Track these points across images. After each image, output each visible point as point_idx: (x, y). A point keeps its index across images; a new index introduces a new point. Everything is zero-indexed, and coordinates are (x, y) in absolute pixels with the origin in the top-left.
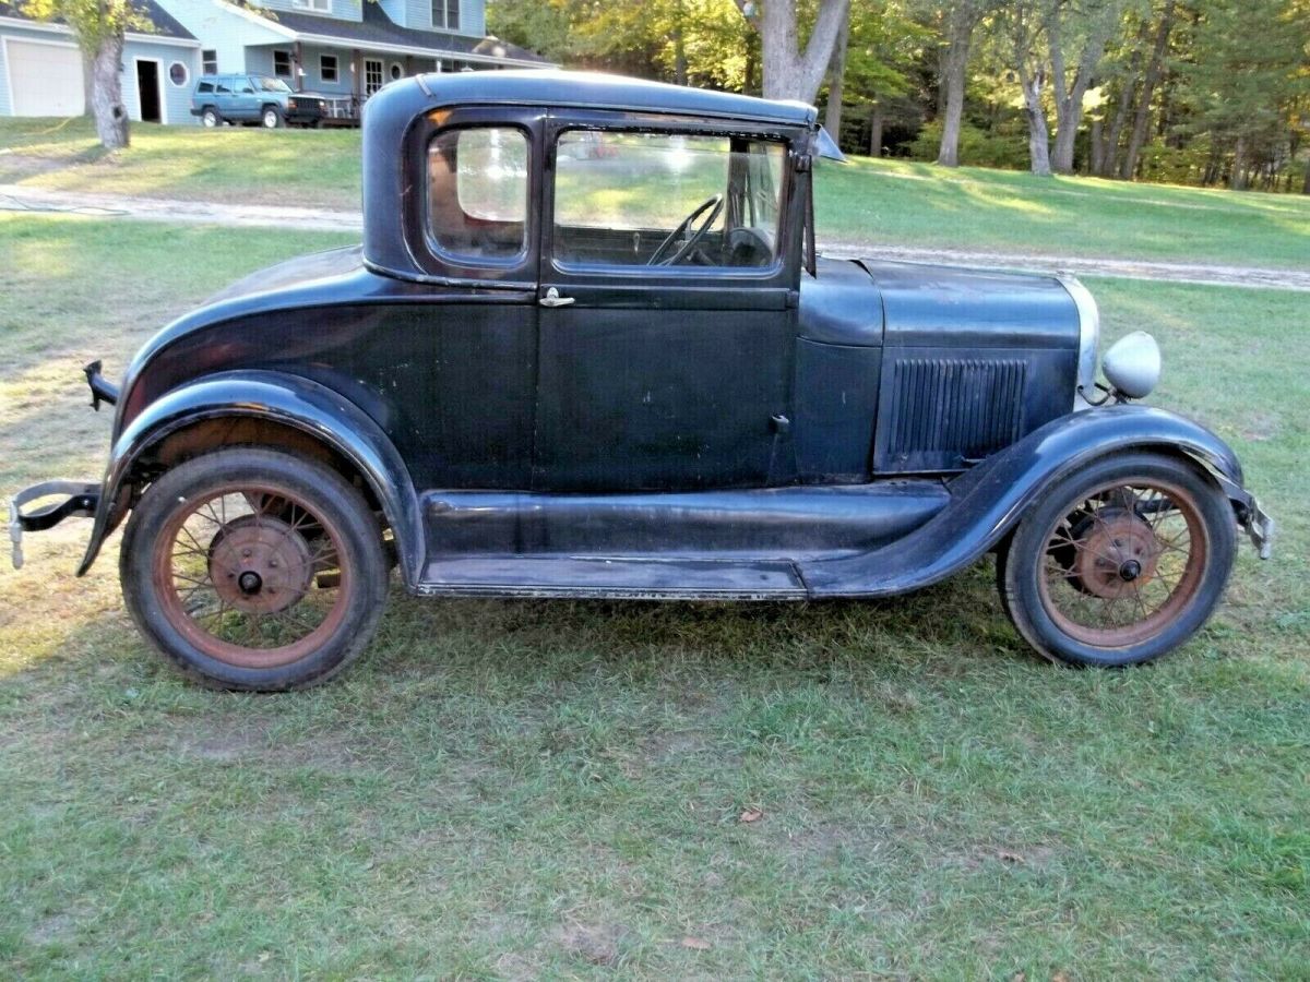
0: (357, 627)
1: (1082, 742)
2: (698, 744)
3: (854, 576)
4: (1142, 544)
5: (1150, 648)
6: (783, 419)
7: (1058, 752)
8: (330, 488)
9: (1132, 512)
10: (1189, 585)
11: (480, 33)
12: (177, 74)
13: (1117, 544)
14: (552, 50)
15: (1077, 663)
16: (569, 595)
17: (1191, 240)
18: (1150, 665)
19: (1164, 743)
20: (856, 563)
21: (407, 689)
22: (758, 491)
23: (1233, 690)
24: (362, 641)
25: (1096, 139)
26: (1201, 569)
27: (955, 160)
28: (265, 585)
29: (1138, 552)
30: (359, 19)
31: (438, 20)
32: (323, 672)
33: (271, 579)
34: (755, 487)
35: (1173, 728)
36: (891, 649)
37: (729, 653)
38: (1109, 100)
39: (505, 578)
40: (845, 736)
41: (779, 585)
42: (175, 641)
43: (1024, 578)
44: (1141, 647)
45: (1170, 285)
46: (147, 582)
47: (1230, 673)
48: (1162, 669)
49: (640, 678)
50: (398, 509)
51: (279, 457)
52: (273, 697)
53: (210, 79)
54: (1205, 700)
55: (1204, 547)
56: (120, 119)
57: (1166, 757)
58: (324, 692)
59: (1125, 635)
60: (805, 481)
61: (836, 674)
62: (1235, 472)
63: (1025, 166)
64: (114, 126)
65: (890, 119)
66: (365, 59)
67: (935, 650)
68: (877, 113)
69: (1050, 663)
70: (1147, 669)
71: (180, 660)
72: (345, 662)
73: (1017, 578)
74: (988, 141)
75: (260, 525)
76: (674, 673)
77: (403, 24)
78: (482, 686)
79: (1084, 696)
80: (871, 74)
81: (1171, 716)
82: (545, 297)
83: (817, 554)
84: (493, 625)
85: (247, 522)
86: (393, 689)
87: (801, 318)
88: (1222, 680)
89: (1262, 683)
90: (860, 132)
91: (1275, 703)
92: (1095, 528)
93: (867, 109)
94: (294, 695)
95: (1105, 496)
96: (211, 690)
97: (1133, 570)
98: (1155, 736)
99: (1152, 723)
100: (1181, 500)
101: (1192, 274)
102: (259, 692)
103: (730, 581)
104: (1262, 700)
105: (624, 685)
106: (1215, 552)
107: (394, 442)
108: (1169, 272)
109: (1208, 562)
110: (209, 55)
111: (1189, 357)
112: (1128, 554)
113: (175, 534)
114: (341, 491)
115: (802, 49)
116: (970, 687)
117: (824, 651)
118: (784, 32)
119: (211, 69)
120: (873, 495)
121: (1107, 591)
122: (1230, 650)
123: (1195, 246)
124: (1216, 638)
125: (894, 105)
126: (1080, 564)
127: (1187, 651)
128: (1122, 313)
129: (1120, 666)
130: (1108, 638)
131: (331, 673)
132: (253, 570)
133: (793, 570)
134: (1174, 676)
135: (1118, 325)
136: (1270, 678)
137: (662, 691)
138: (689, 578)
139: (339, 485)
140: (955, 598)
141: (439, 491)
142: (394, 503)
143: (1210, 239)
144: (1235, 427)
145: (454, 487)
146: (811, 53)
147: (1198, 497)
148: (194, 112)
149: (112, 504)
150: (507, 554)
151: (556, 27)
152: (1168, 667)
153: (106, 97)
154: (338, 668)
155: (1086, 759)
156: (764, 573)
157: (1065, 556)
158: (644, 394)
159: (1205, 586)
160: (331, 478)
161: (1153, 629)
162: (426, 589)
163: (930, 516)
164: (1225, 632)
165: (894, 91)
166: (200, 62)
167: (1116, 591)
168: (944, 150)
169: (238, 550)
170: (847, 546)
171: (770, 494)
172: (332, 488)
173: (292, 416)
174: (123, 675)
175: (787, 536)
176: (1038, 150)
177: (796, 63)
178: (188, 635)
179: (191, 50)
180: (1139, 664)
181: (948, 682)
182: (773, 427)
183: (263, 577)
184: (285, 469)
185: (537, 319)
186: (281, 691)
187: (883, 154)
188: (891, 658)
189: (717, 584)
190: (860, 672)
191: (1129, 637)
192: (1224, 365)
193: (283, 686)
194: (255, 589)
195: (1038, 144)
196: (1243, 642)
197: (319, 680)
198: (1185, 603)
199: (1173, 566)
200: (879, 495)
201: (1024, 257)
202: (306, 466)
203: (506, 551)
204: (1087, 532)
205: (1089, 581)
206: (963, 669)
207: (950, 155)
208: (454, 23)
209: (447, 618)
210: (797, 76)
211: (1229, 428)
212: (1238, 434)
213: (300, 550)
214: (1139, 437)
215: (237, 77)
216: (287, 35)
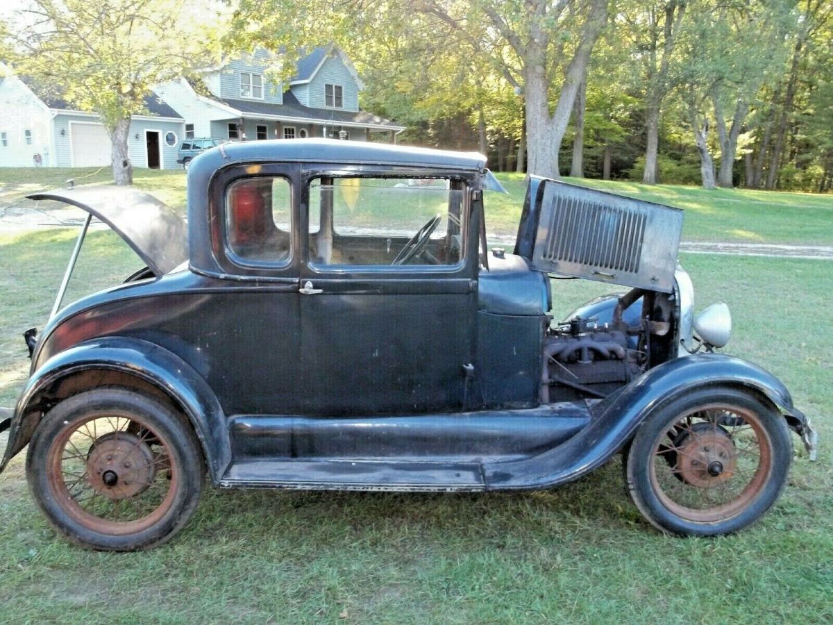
0: (182, 508)
1: (676, 596)
2: (403, 594)
3: (520, 474)
4: (724, 449)
5: (734, 523)
6: (470, 367)
7: (658, 602)
8: (163, 415)
9: (715, 427)
10: (760, 478)
11: (355, 109)
12: (170, 139)
13: (706, 450)
14: (402, 118)
15: (681, 533)
16: (321, 488)
17: (804, 229)
18: (734, 534)
19: (736, 596)
20: (523, 465)
21: (215, 551)
22: (457, 414)
23: (793, 555)
24: (185, 518)
25: (748, 164)
26: (768, 466)
27: (653, 181)
28: (120, 480)
29: (721, 455)
30: (281, 102)
31: (329, 103)
32: (160, 538)
33: (124, 475)
34: (455, 412)
35: (745, 584)
36: (551, 523)
37: (440, 525)
38: (756, 140)
39: (281, 475)
40: (508, 589)
41: (468, 481)
42: (62, 517)
43: (640, 474)
44: (728, 522)
45: (784, 260)
46: (44, 477)
47: (792, 542)
48: (742, 540)
49: (374, 543)
50: (206, 431)
51: (130, 394)
52: (125, 555)
53: (191, 142)
54: (772, 563)
55: (769, 451)
56: (127, 168)
57: (736, 608)
58: (159, 552)
59: (716, 513)
60: (490, 407)
61: (509, 541)
62: (787, 401)
63: (699, 182)
64: (123, 172)
65: (615, 155)
66: (284, 127)
67: (582, 523)
68: (607, 152)
69: (661, 532)
70: (732, 538)
71: (65, 530)
72: (175, 531)
73: (635, 474)
74: (679, 168)
75: (118, 439)
76: (399, 540)
77: (308, 105)
78: (266, 548)
79: (684, 559)
80: (602, 127)
81: (744, 575)
82: (303, 287)
83: (498, 458)
84: (285, 504)
85: (110, 437)
86: (206, 551)
87: (481, 299)
88: (786, 547)
89: (816, 549)
90: (596, 164)
91: (824, 565)
92: (690, 439)
93: (600, 150)
94: (139, 554)
95: (702, 415)
96: (86, 550)
97: (717, 469)
98: (731, 591)
99: (729, 581)
100: (749, 418)
101: (803, 253)
102: (118, 552)
103: (434, 478)
104: (814, 563)
105: (363, 548)
106: (777, 455)
107: (210, 384)
108: (787, 251)
109: (772, 462)
110: (190, 127)
111: (791, 309)
112: (714, 457)
113: (63, 445)
114: (170, 417)
115: (551, 113)
116: (603, 552)
117: (506, 524)
118: (539, 104)
119: (190, 135)
120: (537, 417)
121: (700, 482)
122: (794, 523)
123: (806, 232)
124: (785, 514)
125: (618, 147)
126: (681, 464)
127: (763, 524)
128: (749, 279)
129: (712, 536)
130: (703, 515)
131: (165, 539)
132: (111, 469)
133: (477, 469)
134: (752, 544)
135: (746, 287)
136: (822, 546)
137: (388, 553)
138: (405, 476)
139: (170, 413)
140: (604, 484)
141: (240, 416)
142: (204, 426)
143: (816, 229)
144: (818, 358)
145: (251, 413)
146: (557, 116)
147: (761, 417)
148: (179, 162)
149: (18, 427)
150: (285, 459)
151: (404, 104)
152: (747, 537)
153: (119, 154)
154: (170, 535)
155: (677, 610)
156: (457, 472)
157: (671, 458)
158: (373, 351)
159: (771, 479)
160: (163, 408)
161: (735, 510)
162: (226, 483)
163: (577, 431)
164: (794, 510)
165: (617, 138)
166: (184, 131)
167: (706, 482)
168: (647, 174)
169: (104, 456)
170: (519, 452)
171: (465, 416)
172: (164, 416)
173: (134, 369)
174: (32, 539)
175: (477, 445)
176: (707, 173)
177: (548, 123)
178: (71, 514)
179: (180, 124)
180: (726, 534)
181: (588, 548)
182: (464, 372)
183: (119, 474)
184: (133, 402)
185: (299, 302)
186: (133, 551)
187: (612, 178)
188: (551, 530)
189: (423, 481)
190: (527, 540)
191: (718, 515)
192: (815, 314)
193: (133, 547)
194: (113, 482)
195: (707, 170)
196: (806, 517)
197: (158, 543)
198: (758, 490)
199: (747, 465)
200: (542, 416)
201: (690, 243)
202: (148, 400)
203: (285, 456)
204: (686, 441)
205: (687, 476)
206: (601, 537)
207: (650, 178)
208: (339, 104)
209: (255, 498)
210: (548, 131)
211: (813, 359)
212: (819, 362)
213: (146, 456)
214: (715, 377)
215: (205, 140)
216: (235, 114)
